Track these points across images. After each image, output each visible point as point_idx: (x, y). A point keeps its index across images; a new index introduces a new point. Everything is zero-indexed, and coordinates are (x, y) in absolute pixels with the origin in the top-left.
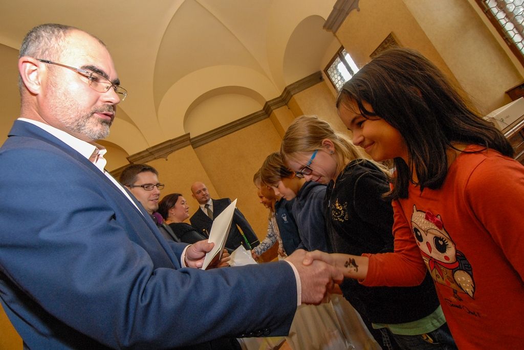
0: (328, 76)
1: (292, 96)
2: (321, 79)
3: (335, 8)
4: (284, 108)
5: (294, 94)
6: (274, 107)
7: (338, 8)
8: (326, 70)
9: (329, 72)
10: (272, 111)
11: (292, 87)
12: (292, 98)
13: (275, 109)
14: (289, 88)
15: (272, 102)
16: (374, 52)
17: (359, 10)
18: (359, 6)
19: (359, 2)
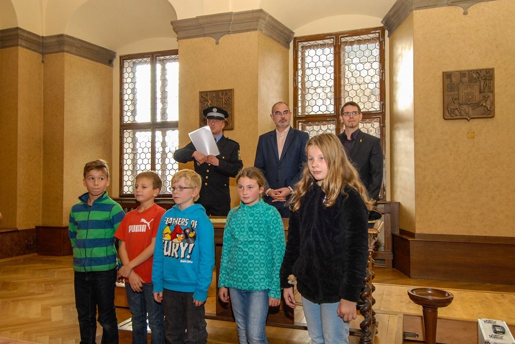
0: (122, 67)
1: (63, 51)
2: (110, 62)
3: (197, 18)
4: (36, 56)
5: (68, 52)
6: (24, 44)
7: (201, 21)
8: (123, 59)
9: (126, 64)
10: (17, 45)
11: (71, 40)
12: (60, 54)
13: (23, 47)
14: (66, 39)
15: (25, 35)
16: (207, 92)
17: (217, 43)
18: (220, 41)
19: (222, 38)
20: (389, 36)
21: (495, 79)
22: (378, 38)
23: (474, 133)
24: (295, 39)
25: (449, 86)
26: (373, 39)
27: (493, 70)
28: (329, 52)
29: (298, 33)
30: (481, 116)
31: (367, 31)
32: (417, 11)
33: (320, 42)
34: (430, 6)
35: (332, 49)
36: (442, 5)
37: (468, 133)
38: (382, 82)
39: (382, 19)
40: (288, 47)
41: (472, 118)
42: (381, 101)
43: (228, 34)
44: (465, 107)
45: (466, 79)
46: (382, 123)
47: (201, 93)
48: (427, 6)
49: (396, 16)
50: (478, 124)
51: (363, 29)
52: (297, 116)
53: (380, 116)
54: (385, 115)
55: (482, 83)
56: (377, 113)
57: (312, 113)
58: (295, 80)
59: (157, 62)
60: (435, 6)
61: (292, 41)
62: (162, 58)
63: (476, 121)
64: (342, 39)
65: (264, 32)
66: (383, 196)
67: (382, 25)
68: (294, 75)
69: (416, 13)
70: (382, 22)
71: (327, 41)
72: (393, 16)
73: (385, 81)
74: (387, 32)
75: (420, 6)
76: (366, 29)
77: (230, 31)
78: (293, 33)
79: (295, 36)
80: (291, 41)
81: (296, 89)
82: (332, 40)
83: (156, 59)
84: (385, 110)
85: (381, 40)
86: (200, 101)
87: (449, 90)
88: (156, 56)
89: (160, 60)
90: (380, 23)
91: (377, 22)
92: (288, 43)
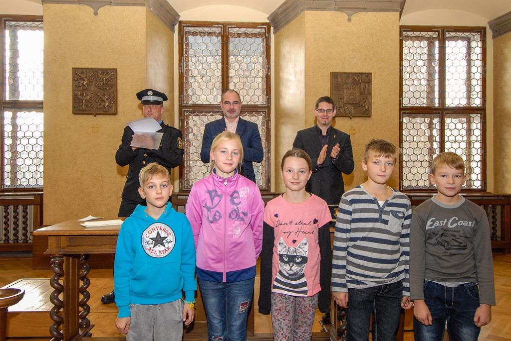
16: (82, 69)
17: (96, 14)
18: (99, 11)
19: (102, 8)
20: (274, 33)
21: (373, 83)
22: (265, 33)
23: (355, 130)
24: (181, 23)
25: (336, 85)
26: (259, 34)
27: (370, 74)
28: (217, 41)
29: (184, 16)
30: (362, 115)
31: (254, 25)
32: (309, 12)
33: (207, 30)
34: (320, 8)
35: (220, 38)
36: (331, 10)
37: (350, 130)
38: (268, 78)
39: (268, 16)
40: (173, 31)
41: (354, 117)
42: (267, 95)
43: (110, 5)
44: (348, 106)
45: (350, 81)
46: (268, 117)
47: (73, 69)
48: (317, 8)
49: (285, 13)
50: (358, 123)
51: (249, 23)
52: (183, 105)
53: (265, 110)
54: (270, 109)
55: (362, 85)
56: (262, 107)
57: (199, 102)
58: (181, 66)
59: (7, 28)
60: (324, 9)
61: (178, 25)
62: (13, 23)
63: (357, 120)
64: (229, 29)
65: (152, 9)
66: (268, 187)
67: (268, 21)
68: (179, 61)
69: (307, 13)
70: (268, 18)
71: (214, 29)
72: (282, 13)
73: (270, 76)
74: (272, 28)
75: (311, 7)
76: (253, 23)
77: (112, 2)
78: (179, 16)
79: (180, 19)
80: (176, 24)
81: (181, 76)
82: (220, 29)
83: (5, 24)
84: (270, 104)
85: (267, 35)
86: (74, 79)
87: (336, 89)
88: (5, 21)
89: (11, 26)
90: (266, 18)
91: (263, 18)
92: (173, 26)
